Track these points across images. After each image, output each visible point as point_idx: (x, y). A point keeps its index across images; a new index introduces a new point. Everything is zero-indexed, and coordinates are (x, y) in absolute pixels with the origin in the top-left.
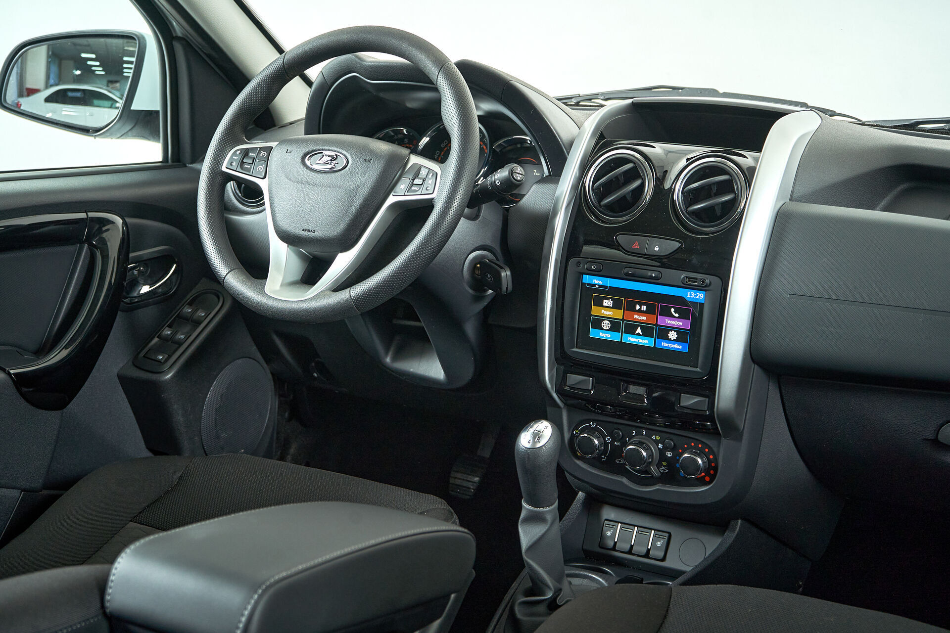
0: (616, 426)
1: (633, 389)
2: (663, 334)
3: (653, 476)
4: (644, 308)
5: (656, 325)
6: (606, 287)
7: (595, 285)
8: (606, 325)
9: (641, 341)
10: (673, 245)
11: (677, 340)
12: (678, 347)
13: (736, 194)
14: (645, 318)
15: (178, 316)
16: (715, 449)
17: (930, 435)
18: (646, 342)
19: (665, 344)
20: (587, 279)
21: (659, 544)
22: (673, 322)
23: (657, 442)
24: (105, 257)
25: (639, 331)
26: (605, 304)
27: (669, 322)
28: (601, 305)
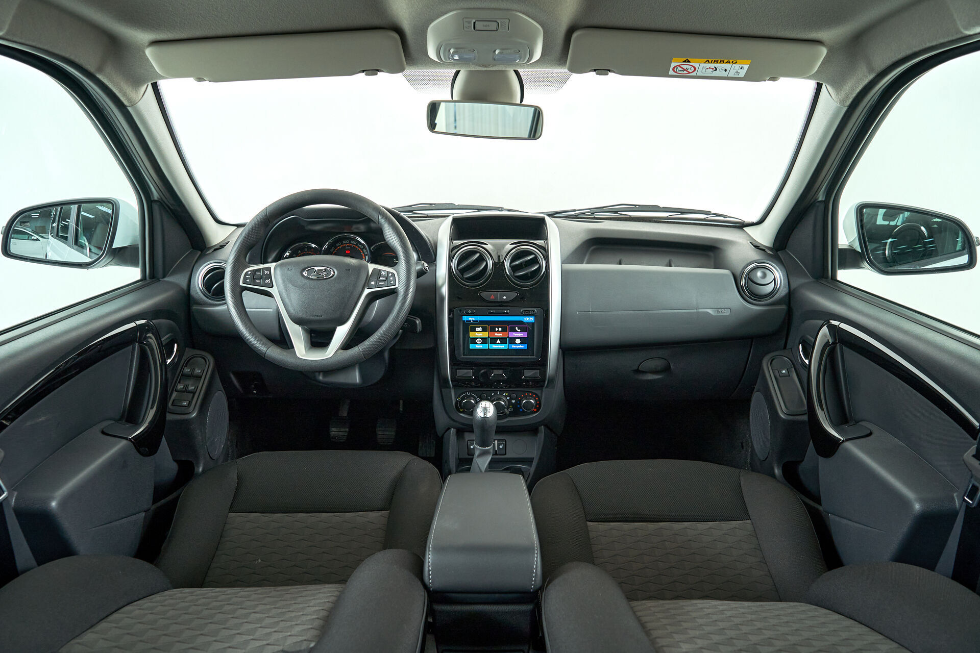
0: (482, 392)
1: (496, 372)
2: (512, 341)
3: (506, 414)
4: (500, 329)
5: (508, 337)
6: (477, 321)
7: (470, 321)
8: (479, 341)
9: (500, 347)
10: (514, 295)
11: (521, 343)
12: (521, 347)
13: (540, 264)
14: (501, 335)
15: (182, 375)
16: (540, 395)
17: (636, 368)
18: (503, 346)
19: (514, 347)
20: (465, 318)
21: (501, 447)
22: (518, 335)
23: (506, 397)
24: (152, 350)
25: (498, 341)
26: (477, 330)
27: (515, 334)
28: (475, 331)
